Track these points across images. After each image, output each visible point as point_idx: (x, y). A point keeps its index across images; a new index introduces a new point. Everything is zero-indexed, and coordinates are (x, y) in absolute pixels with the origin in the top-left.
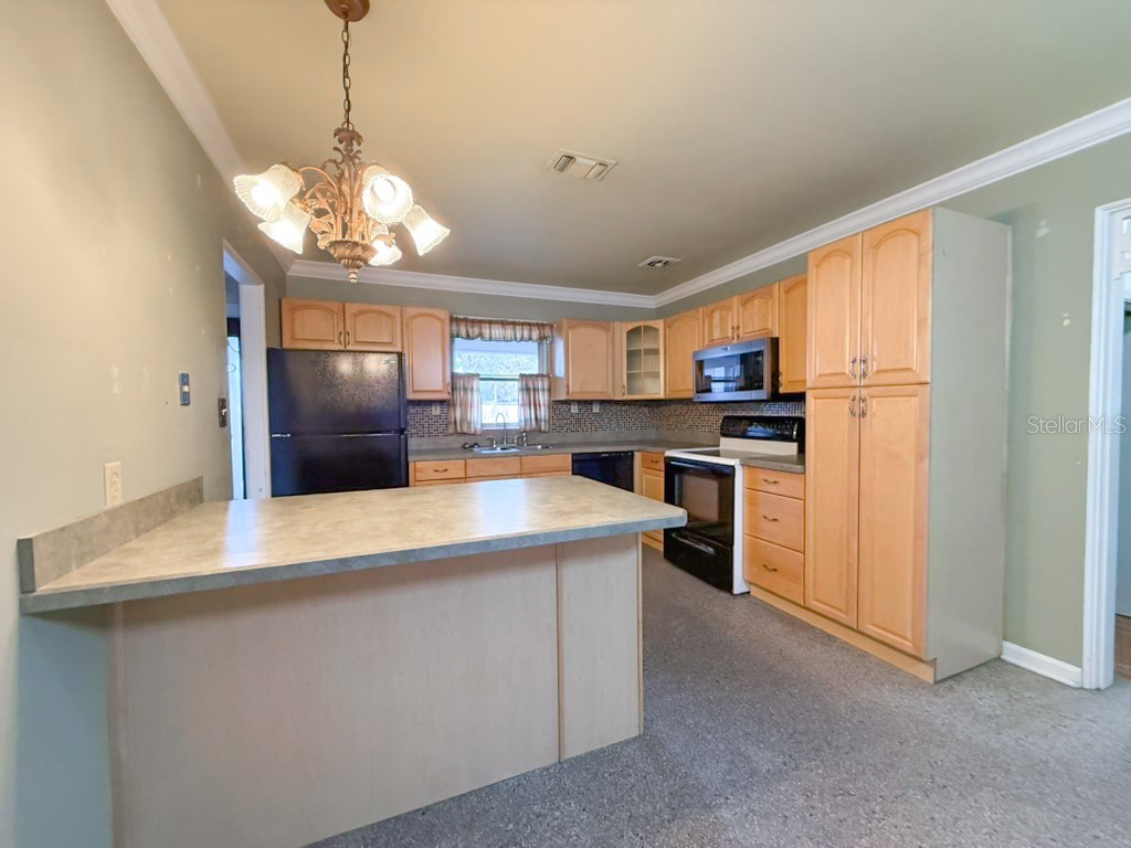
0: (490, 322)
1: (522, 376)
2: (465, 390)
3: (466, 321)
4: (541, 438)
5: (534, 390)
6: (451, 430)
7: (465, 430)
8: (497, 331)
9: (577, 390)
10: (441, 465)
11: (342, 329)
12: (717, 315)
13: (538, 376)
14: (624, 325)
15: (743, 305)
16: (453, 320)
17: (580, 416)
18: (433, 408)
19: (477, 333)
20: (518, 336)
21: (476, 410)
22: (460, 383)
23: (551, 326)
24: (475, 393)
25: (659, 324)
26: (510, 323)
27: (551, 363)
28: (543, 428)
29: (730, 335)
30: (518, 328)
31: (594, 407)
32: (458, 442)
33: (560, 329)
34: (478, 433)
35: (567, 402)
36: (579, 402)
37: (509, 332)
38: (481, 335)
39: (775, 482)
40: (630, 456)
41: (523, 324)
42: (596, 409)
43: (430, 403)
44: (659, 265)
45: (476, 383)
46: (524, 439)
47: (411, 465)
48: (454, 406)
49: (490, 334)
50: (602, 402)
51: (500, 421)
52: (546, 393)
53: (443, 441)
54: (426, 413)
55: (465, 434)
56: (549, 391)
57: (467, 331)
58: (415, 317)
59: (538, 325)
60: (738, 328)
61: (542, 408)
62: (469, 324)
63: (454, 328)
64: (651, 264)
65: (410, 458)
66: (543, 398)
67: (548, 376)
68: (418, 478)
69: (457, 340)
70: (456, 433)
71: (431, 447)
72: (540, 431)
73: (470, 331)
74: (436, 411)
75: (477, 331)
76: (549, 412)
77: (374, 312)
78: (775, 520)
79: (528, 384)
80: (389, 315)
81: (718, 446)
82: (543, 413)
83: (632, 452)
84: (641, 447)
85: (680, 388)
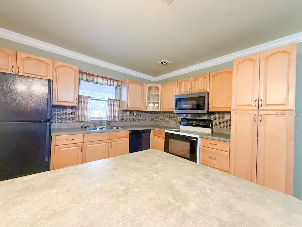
0: (97, 76)
1: (109, 99)
2: (84, 103)
3: (86, 74)
4: (115, 124)
5: (114, 105)
6: (76, 120)
7: (83, 120)
8: (100, 80)
9: (131, 106)
10: (70, 137)
11: (14, 64)
12: (183, 84)
13: (115, 100)
14: (147, 85)
15: (194, 80)
16: (80, 72)
17: (130, 116)
18: (68, 110)
19: (91, 80)
20: (109, 84)
21: (89, 112)
22: (82, 100)
23: (122, 82)
24: (89, 105)
25: (159, 86)
26: (105, 78)
27: (120, 96)
28: (116, 120)
29: (188, 91)
30: (109, 81)
31: (135, 113)
32: (79, 125)
33: (125, 83)
34: (89, 121)
35: (126, 111)
36: (130, 111)
37: (105, 81)
38: (93, 81)
39: (216, 145)
40: (149, 131)
41: (111, 79)
42: (135, 114)
43: (66, 107)
44: (165, 64)
45: (89, 100)
46: (110, 124)
47: (53, 138)
48: (78, 109)
49: (97, 81)
50: (137, 111)
51: (100, 116)
52: (118, 107)
53: (72, 125)
54: (64, 112)
55: (83, 122)
56: (119, 106)
57: (87, 78)
58: (60, 66)
59: (117, 80)
60: (192, 88)
61: (116, 112)
62: (88, 76)
63: (81, 76)
64: (162, 63)
65: (52, 134)
66: (117, 109)
67: (119, 100)
68: (56, 144)
69: (81, 81)
70: (79, 121)
71: (66, 127)
72: (115, 121)
73: (88, 79)
74: (69, 111)
75: (91, 79)
76: (119, 115)
77: (37, 59)
78: (215, 159)
79: (111, 103)
80: (45, 63)
81: (180, 128)
82: (117, 114)
83: (150, 130)
84: (153, 128)
85: (167, 108)
